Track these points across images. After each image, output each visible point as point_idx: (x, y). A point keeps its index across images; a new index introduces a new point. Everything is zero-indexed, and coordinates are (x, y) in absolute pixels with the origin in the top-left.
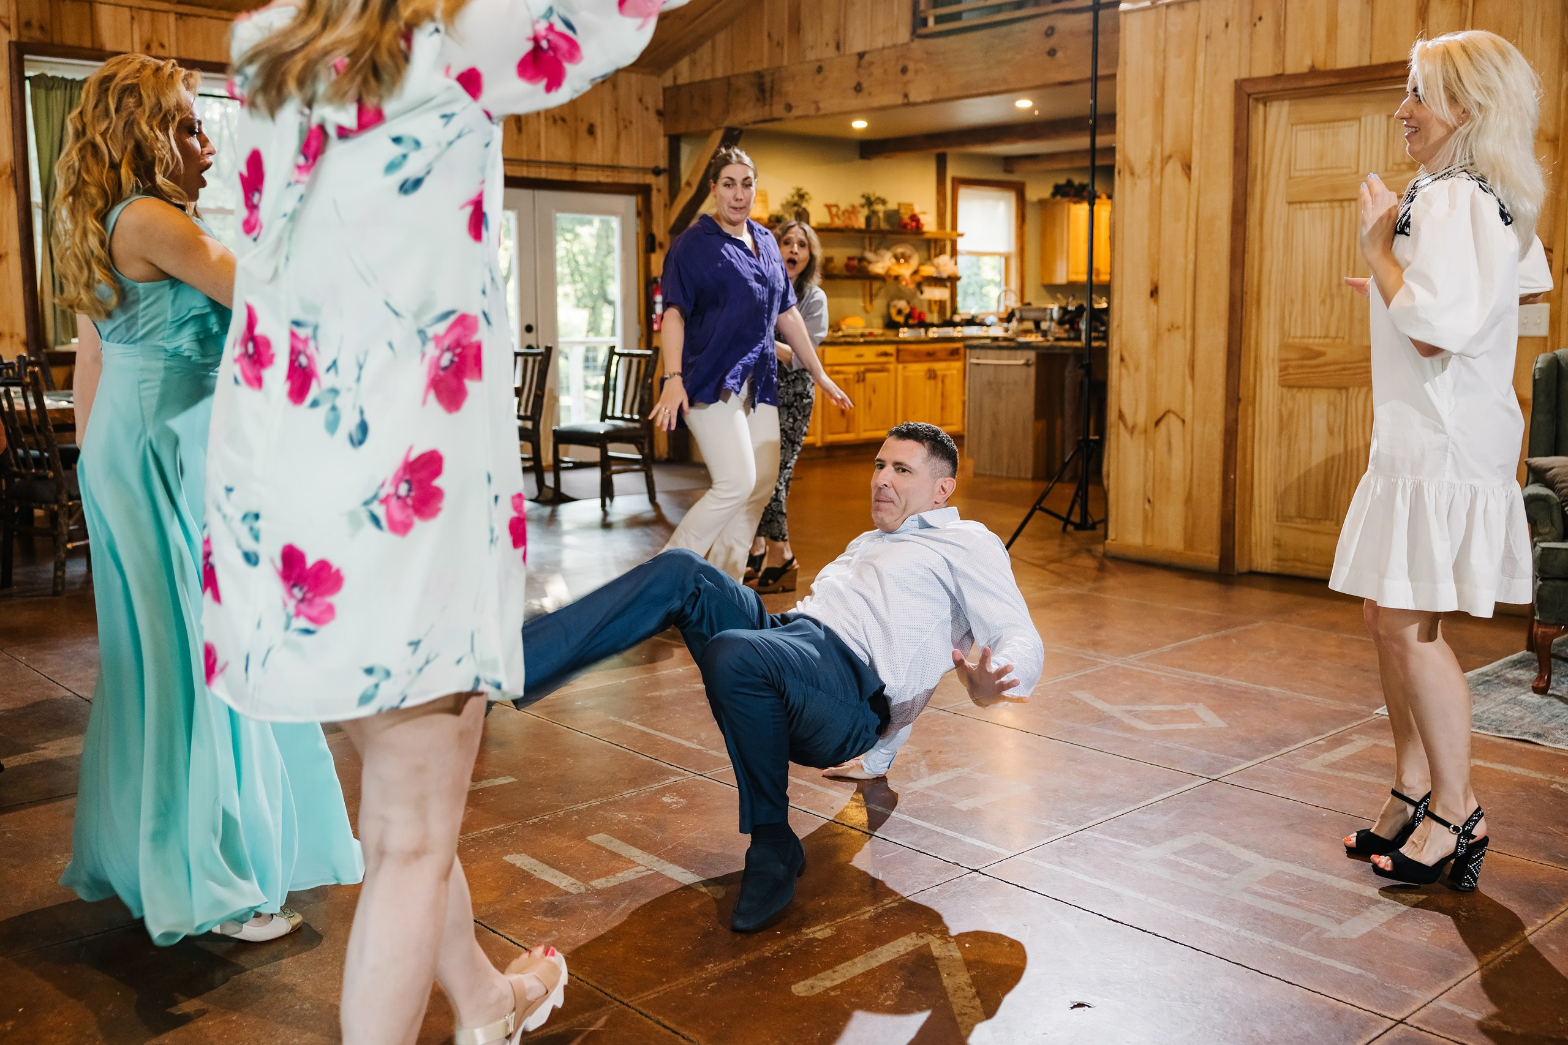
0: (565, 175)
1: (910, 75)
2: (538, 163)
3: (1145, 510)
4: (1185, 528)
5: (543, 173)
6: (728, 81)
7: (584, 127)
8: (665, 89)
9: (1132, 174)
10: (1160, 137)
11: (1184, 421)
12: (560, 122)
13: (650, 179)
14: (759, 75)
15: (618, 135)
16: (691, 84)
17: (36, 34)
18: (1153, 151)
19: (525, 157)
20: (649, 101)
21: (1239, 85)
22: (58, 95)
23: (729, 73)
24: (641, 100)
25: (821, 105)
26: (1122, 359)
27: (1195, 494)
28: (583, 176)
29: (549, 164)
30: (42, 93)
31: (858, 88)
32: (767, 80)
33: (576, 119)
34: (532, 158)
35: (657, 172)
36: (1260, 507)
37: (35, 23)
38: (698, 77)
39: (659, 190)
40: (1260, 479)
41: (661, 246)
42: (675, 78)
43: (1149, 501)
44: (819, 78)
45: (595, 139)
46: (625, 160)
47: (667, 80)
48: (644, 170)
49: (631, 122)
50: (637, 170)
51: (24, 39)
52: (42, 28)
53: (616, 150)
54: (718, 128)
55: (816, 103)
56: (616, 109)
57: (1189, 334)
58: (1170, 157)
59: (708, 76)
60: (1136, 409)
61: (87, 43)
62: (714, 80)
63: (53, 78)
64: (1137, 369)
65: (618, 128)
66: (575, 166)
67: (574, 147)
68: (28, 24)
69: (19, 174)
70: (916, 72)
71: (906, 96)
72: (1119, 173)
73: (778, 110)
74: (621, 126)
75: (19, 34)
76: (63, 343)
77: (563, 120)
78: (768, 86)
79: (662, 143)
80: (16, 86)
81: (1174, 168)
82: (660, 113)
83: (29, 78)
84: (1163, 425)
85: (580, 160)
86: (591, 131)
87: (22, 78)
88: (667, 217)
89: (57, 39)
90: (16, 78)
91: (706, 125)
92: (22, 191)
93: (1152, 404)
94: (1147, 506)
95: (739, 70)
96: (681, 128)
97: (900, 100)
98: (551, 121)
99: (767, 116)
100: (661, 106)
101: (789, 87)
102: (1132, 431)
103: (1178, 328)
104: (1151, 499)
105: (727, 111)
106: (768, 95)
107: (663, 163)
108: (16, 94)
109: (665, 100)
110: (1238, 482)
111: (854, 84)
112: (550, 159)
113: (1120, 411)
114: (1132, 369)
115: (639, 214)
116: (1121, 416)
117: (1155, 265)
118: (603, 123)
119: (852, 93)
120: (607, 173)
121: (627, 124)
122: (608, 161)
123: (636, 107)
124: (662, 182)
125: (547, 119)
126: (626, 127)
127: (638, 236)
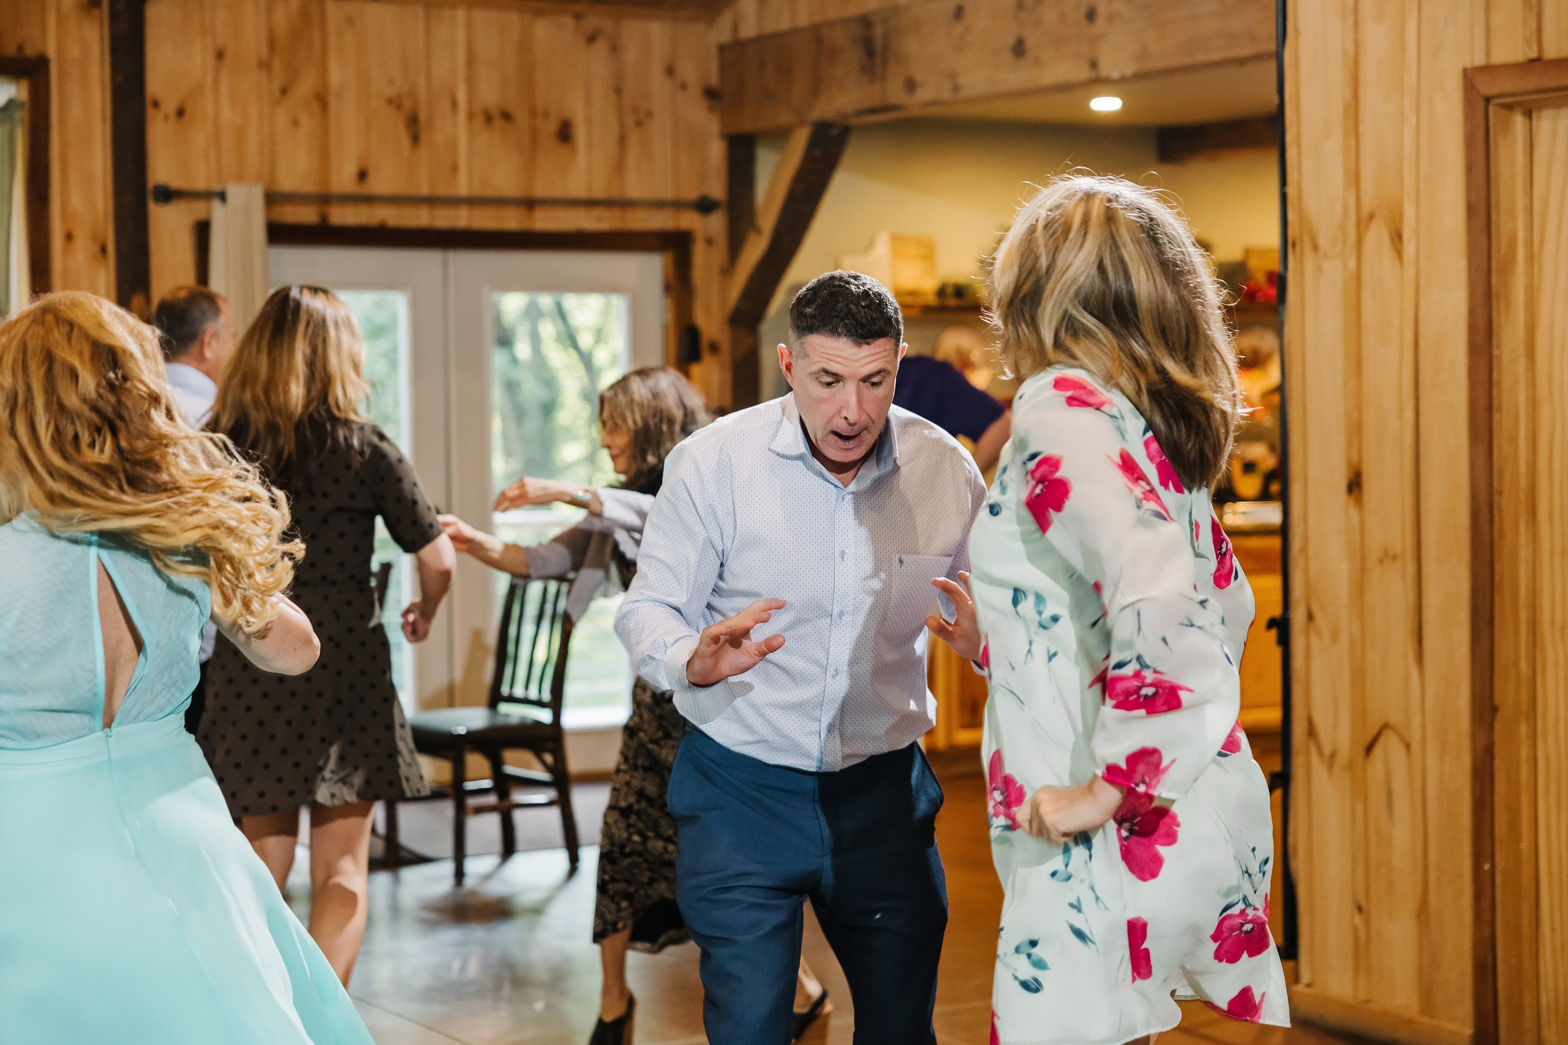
0: (510, 221)
1: (1101, 22)
2: (454, 202)
3: (1355, 930)
4: (1420, 969)
5: (462, 219)
6: (817, 33)
7: (550, 127)
8: (722, 49)
9: (1315, 248)
10: (1354, 178)
11: (1408, 747)
12: (498, 122)
13: (689, 220)
14: (865, 22)
15: (622, 140)
16: (760, 39)
18: (1345, 205)
19: (424, 190)
20: (688, 71)
21: (1470, 77)
23: (818, 18)
24: (670, 71)
25: (963, 81)
26: (1310, 617)
27: (1433, 899)
28: (545, 221)
29: (472, 202)
31: (1019, 49)
32: (878, 31)
33: (533, 113)
34: (441, 191)
35: (705, 206)
36: (1553, 930)
38: (770, 27)
39: (709, 242)
40: (1550, 874)
41: (714, 348)
42: (735, 28)
43: (1360, 909)
44: (958, 28)
45: (573, 149)
46: (634, 189)
47: (721, 32)
48: (678, 205)
49: (650, 114)
50: (659, 205)
53: (619, 167)
54: (802, 123)
55: (953, 76)
56: (618, 91)
57: (1411, 569)
58: (1371, 217)
59: (785, 25)
60: (1336, 718)
62: (795, 31)
64: (1335, 637)
65: (622, 124)
66: (530, 204)
67: (530, 166)
70: (1111, 18)
71: (1094, 65)
72: (1294, 245)
73: (895, 92)
74: (629, 120)
77: (506, 116)
78: (878, 43)
79: (716, 151)
81: (1377, 237)
82: (711, 95)
84: (1378, 751)
85: (540, 191)
86: (565, 133)
88: (724, 291)
91: (784, 118)
93: (1360, 714)
94: (1358, 920)
95: (832, 13)
96: (746, 124)
97: (1083, 73)
98: (480, 120)
99: (877, 102)
100: (714, 79)
101: (911, 46)
102: (1331, 760)
103: (1395, 557)
104: (1363, 903)
105: (816, 91)
106: (878, 61)
107: (717, 189)
109: (723, 68)
110: (1499, 879)
111: (1011, 41)
112: (477, 191)
113: (1310, 722)
114: (1327, 637)
115: (668, 289)
116: (1312, 732)
117: (1355, 430)
118: (589, 120)
119: (1008, 57)
120: (597, 212)
121: (642, 118)
122: (598, 193)
123: (659, 88)
124: (716, 224)
125: (471, 116)
126: (639, 124)
127: (666, 329)
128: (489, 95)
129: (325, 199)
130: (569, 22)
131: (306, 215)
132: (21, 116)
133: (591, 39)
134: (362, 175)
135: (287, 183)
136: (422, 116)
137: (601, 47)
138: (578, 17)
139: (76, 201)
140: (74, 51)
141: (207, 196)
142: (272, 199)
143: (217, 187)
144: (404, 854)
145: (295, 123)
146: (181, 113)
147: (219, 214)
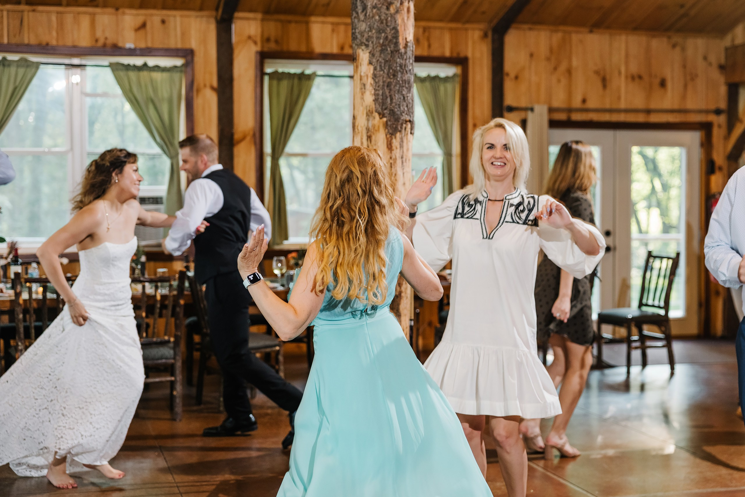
0: (641, 118)
2: (619, 111)
5: (622, 118)
7: (657, 81)
8: (727, 49)
12: (637, 80)
13: (712, 118)
15: (685, 86)
17: (272, 46)
19: (608, 106)
20: (713, 58)
22: (285, 84)
24: (705, 58)
28: (654, 118)
29: (627, 111)
30: (275, 82)
33: (650, 76)
34: (615, 106)
35: (718, 112)
37: (272, 39)
39: (719, 126)
41: (720, 169)
42: (733, 40)
45: (666, 90)
46: (690, 105)
47: (727, 42)
48: (707, 112)
49: (697, 76)
50: (700, 111)
51: (266, 49)
52: (277, 42)
53: (684, 97)
56: (684, 67)
61: (303, 49)
63: (283, 73)
65: (685, 80)
66: (648, 112)
67: (648, 97)
68: (268, 40)
69: (258, 135)
74: (688, 78)
75: (263, 46)
76: (278, 244)
77: (640, 77)
79: (723, 90)
80: (258, 79)
82: (722, 68)
83: (268, 74)
85: (653, 106)
86: (663, 84)
87: (262, 74)
88: (725, 146)
89: (285, 48)
90: (259, 74)
92: (258, 146)
98: (630, 79)
100: (723, 61)
107: (723, 105)
108: (259, 85)
109: (727, 57)
112: (628, 107)
115: (702, 145)
118: (672, 78)
120: (675, 114)
121: (693, 77)
122: (676, 107)
123: (701, 64)
124: (722, 119)
125: (626, 77)
126: (692, 79)
127: (701, 161)
128: (634, 69)
129: (570, 110)
130: (665, 40)
131: (562, 117)
132: (458, 80)
133: (674, 46)
134: (584, 101)
135: (556, 104)
136: (608, 77)
137: (678, 49)
138: (669, 37)
139: (478, 112)
140: (478, 55)
141: (526, 109)
142: (551, 110)
143: (529, 106)
144: (604, 364)
145: (559, 81)
146: (517, 78)
147: (530, 116)
